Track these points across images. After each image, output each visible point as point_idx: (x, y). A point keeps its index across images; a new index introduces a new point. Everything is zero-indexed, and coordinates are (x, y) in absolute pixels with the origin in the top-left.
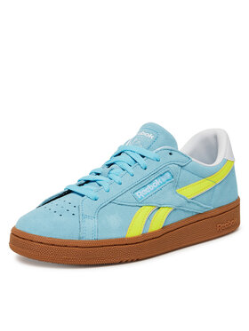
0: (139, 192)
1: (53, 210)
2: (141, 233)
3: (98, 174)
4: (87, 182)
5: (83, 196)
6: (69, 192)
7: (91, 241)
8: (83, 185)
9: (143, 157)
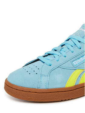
0: (75, 61)
1: (26, 71)
2: (74, 85)
3: (56, 50)
4: (49, 54)
5: (44, 63)
6: (38, 60)
7: (45, 90)
8: (47, 56)
9: (80, 42)
